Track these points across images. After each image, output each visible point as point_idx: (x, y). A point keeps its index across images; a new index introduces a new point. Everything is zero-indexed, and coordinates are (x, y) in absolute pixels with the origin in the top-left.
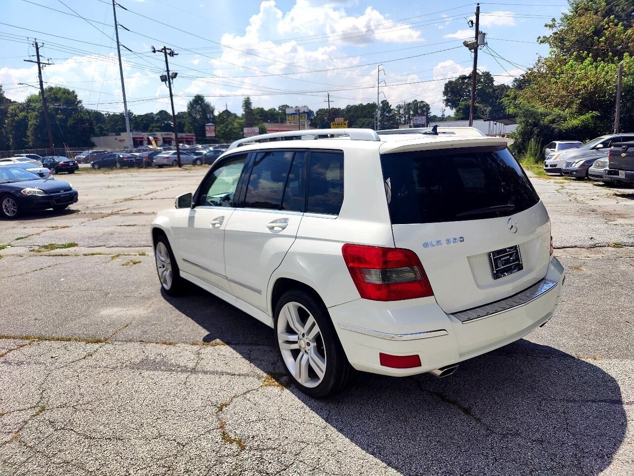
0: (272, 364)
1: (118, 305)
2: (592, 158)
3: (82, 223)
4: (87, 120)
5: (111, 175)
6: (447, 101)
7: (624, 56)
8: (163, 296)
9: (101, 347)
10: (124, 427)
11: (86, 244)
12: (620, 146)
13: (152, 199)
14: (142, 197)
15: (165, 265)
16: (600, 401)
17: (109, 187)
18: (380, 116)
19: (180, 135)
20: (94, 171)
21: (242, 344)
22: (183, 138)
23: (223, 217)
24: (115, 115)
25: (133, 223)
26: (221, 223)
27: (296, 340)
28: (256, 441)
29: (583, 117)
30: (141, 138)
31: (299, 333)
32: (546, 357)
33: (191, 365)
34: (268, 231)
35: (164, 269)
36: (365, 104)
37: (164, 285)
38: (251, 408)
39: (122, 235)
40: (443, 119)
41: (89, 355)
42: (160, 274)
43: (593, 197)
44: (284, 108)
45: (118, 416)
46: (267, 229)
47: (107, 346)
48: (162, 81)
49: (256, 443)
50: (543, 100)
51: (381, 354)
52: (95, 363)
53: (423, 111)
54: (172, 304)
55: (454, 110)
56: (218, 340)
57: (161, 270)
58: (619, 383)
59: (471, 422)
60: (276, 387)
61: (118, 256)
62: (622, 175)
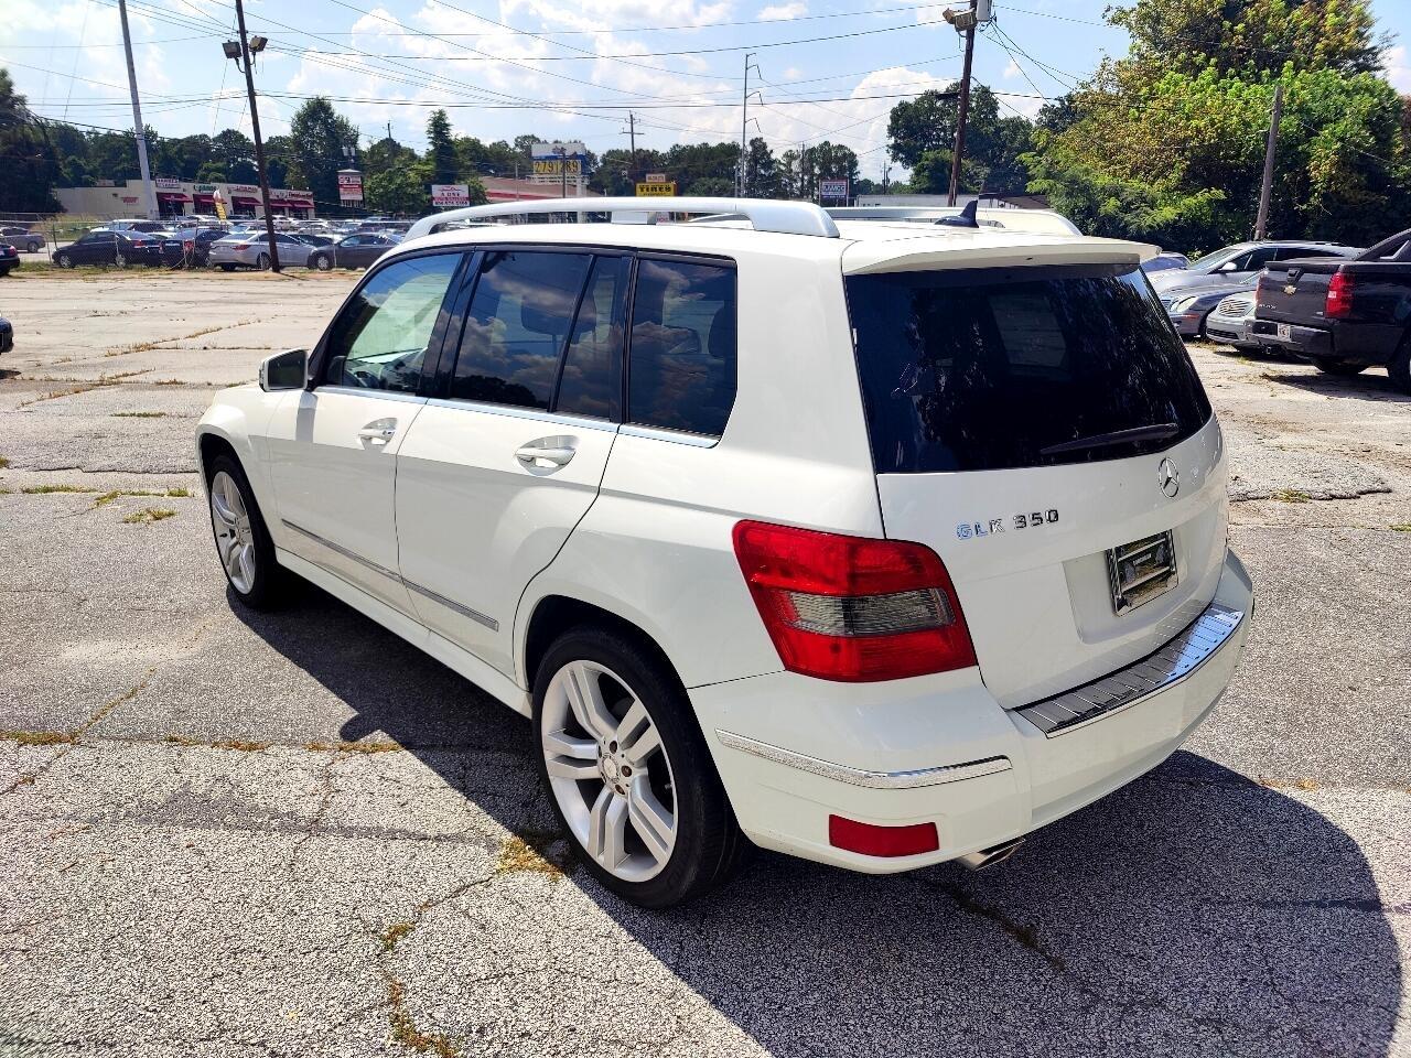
0: (525, 805)
1: (111, 633)
2: (1213, 293)
3: (23, 405)
4: (40, 145)
5: (101, 285)
6: (896, 148)
7: (1284, 69)
8: (233, 608)
9: (59, 756)
10: (121, 1003)
11: (31, 462)
12: (1284, 269)
13: (205, 348)
14: (180, 343)
15: (236, 531)
16: (1333, 904)
17: (96, 314)
18: (747, 176)
19: (275, 193)
20: (58, 273)
21: (444, 746)
22: (282, 201)
23: (392, 422)
24: (110, 137)
25: (157, 410)
26: (387, 437)
27: (594, 756)
28: (490, 1043)
29: (1190, 201)
30: (177, 195)
31: (601, 740)
32: (1191, 784)
33: (308, 809)
34: (519, 468)
35: (235, 540)
36: (713, 144)
37: (235, 581)
38: (472, 937)
39: (126, 441)
40: (885, 189)
41: (24, 781)
42: (223, 553)
43: (1220, 382)
44: (527, 141)
45: (101, 970)
46: (516, 462)
47: (76, 753)
48: (229, 55)
49: (491, 1050)
50: (1107, 156)
51: (833, 819)
52: (41, 806)
53: (842, 169)
54: (257, 632)
55: (911, 171)
56: (379, 736)
57: (226, 543)
58: (1368, 852)
59: (1041, 970)
60: (537, 873)
61: (114, 496)
62: (1284, 334)
